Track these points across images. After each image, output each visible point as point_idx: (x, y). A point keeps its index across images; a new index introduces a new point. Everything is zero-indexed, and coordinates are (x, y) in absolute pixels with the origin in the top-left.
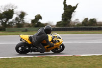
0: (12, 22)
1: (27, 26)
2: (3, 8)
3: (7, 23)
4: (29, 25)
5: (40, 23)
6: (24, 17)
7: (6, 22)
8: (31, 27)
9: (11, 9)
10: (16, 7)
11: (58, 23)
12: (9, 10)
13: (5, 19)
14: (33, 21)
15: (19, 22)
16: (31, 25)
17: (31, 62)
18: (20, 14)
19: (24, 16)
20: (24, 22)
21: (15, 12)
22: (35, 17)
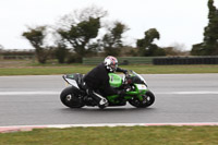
0: (96, 46)
1: (127, 54)
2: (79, 14)
3: (86, 47)
4: (131, 52)
5: (155, 46)
6: (123, 35)
7: (84, 44)
8: (135, 55)
9: (95, 17)
10: (106, 13)
11: (194, 46)
12: (91, 19)
13: (82, 39)
14: (140, 43)
15: (111, 44)
16: (136, 51)
17: (130, 137)
18: (113, 26)
19: (121, 32)
20: (121, 45)
21: (102, 24)
22: (146, 33)
